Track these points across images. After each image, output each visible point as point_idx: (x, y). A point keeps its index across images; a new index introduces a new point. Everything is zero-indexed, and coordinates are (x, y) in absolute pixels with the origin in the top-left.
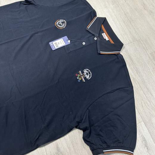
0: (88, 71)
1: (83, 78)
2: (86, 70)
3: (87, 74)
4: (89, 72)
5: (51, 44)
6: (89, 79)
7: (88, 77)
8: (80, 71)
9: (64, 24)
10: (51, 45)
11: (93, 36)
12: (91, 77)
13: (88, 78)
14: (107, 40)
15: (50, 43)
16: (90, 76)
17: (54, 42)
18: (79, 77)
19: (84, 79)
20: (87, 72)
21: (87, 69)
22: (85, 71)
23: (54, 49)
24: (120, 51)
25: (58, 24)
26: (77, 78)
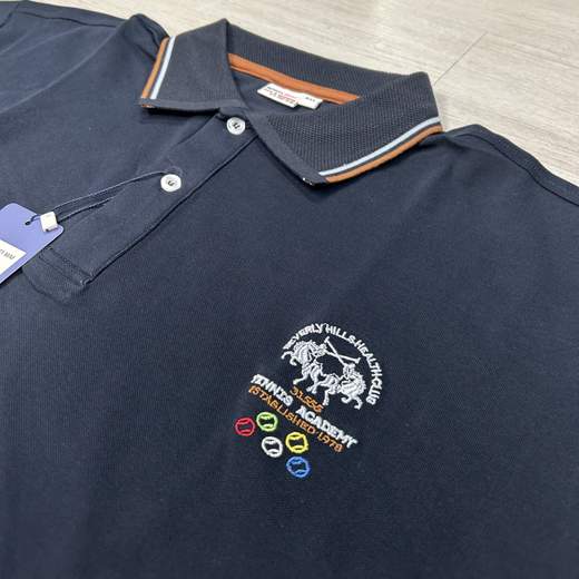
0: (318, 338)
1: (317, 421)
3: (331, 366)
4: (334, 339)
6: (372, 399)
7: (352, 388)
8: (258, 379)
11: (212, 123)
12: (376, 370)
13: (363, 396)
16: (363, 369)
18: (280, 434)
19: (332, 430)
20: (322, 350)
21: (309, 329)
22: (302, 352)
26: (269, 452)
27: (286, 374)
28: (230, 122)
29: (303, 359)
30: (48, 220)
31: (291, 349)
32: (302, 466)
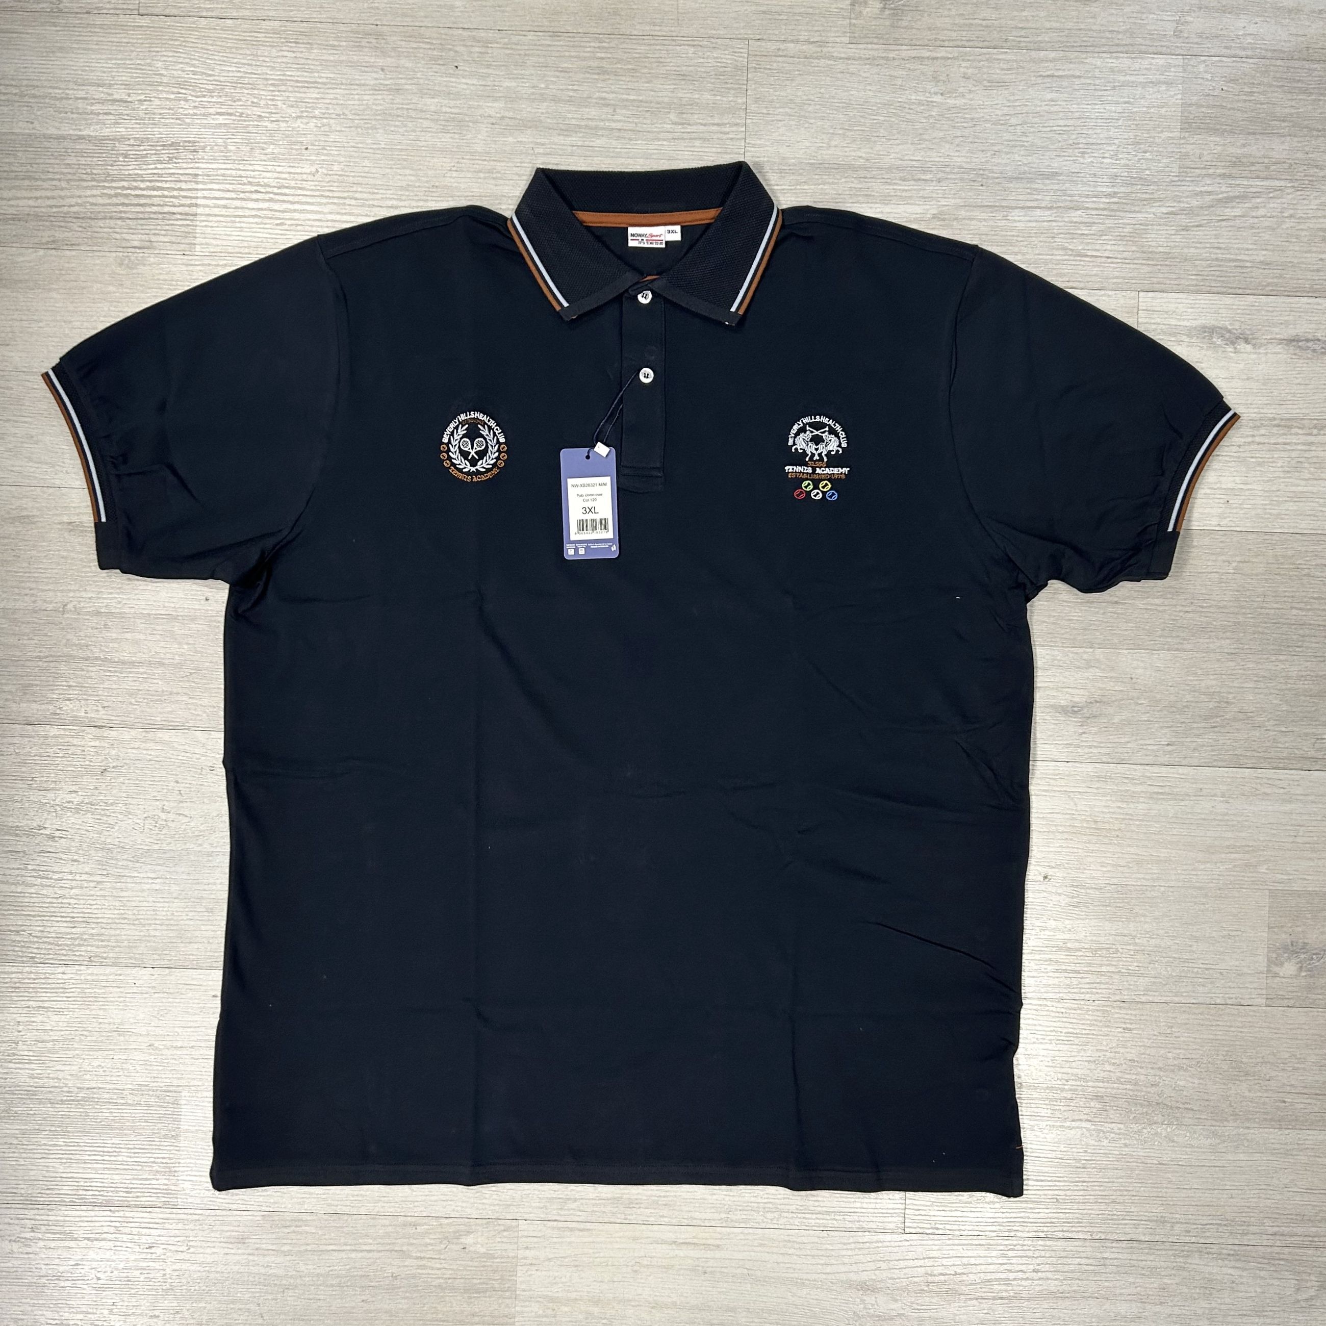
1: (827, 471)
2: (797, 434)
3: (817, 440)
4: (811, 425)
5: (576, 550)
6: (844, 445)
7: (833, 445)
8: (788, 468)
9: (485, 432)
10: (582, 552)
11: (626, 305)
12: (838, 428)
13: (840, 446)
14: (677, 237)
15: (570, 552)
16: (832, 432)
17: (574, 533)
18: (816, 487)
19: (836, 471)
20: (808, 436)
21: (796, 427)
22: (801, 443)
23: (614, 548)
24: (771, 205)
25: (473, 463)
26: (817, 498)
27: (800, 459)
28: (640, 297)
29: (804, 446)
30: (601, 449)
31: (794, 444)
32: (833, 494)
